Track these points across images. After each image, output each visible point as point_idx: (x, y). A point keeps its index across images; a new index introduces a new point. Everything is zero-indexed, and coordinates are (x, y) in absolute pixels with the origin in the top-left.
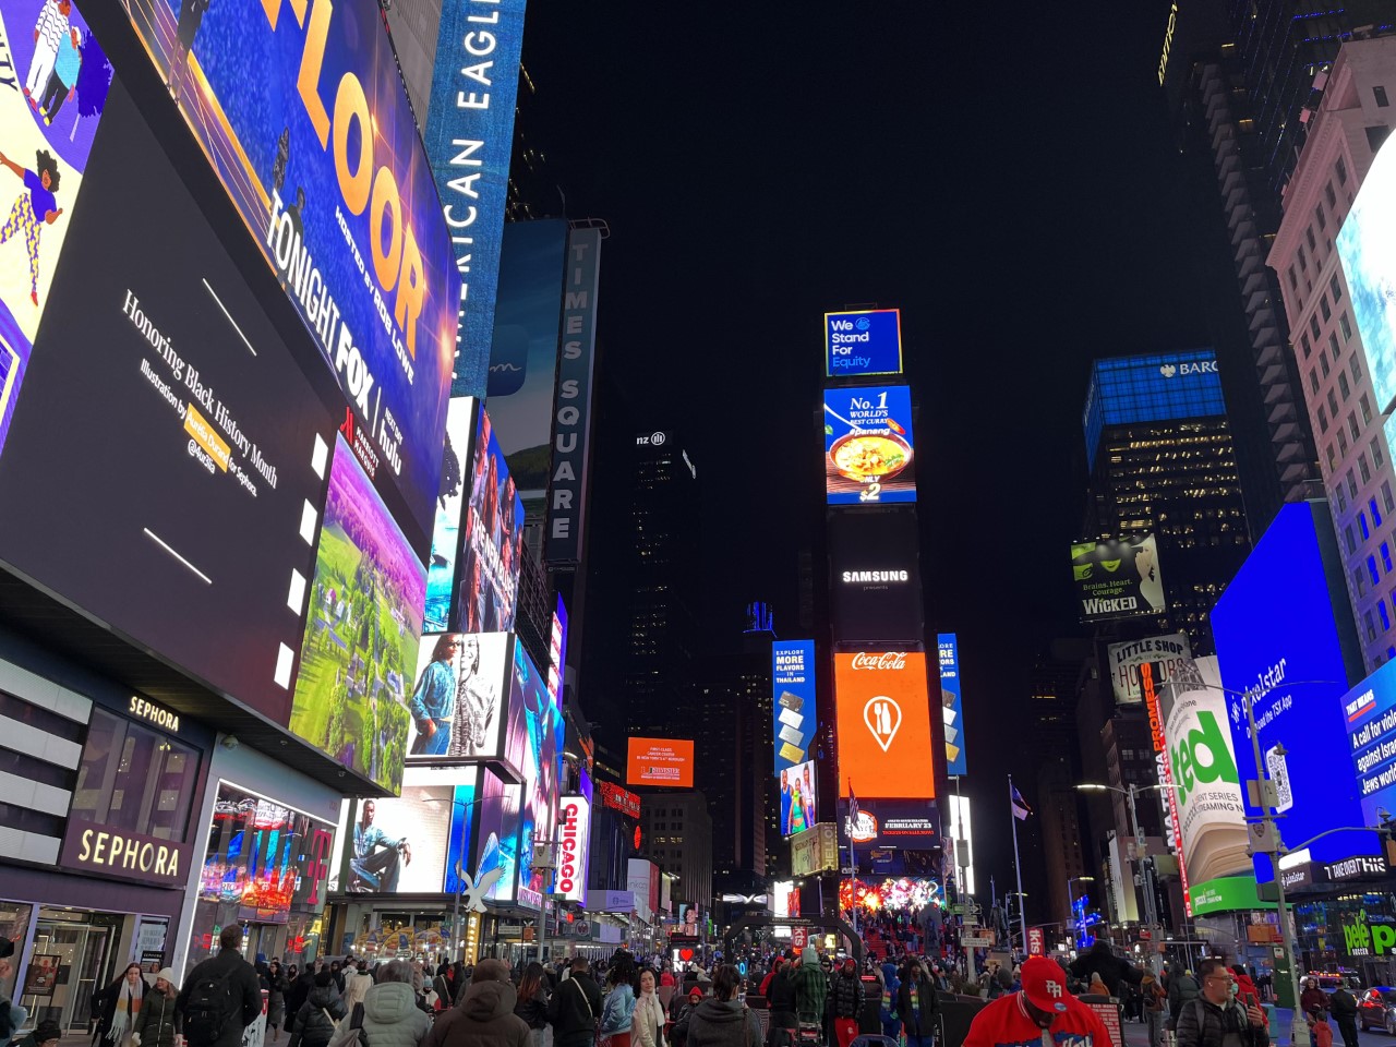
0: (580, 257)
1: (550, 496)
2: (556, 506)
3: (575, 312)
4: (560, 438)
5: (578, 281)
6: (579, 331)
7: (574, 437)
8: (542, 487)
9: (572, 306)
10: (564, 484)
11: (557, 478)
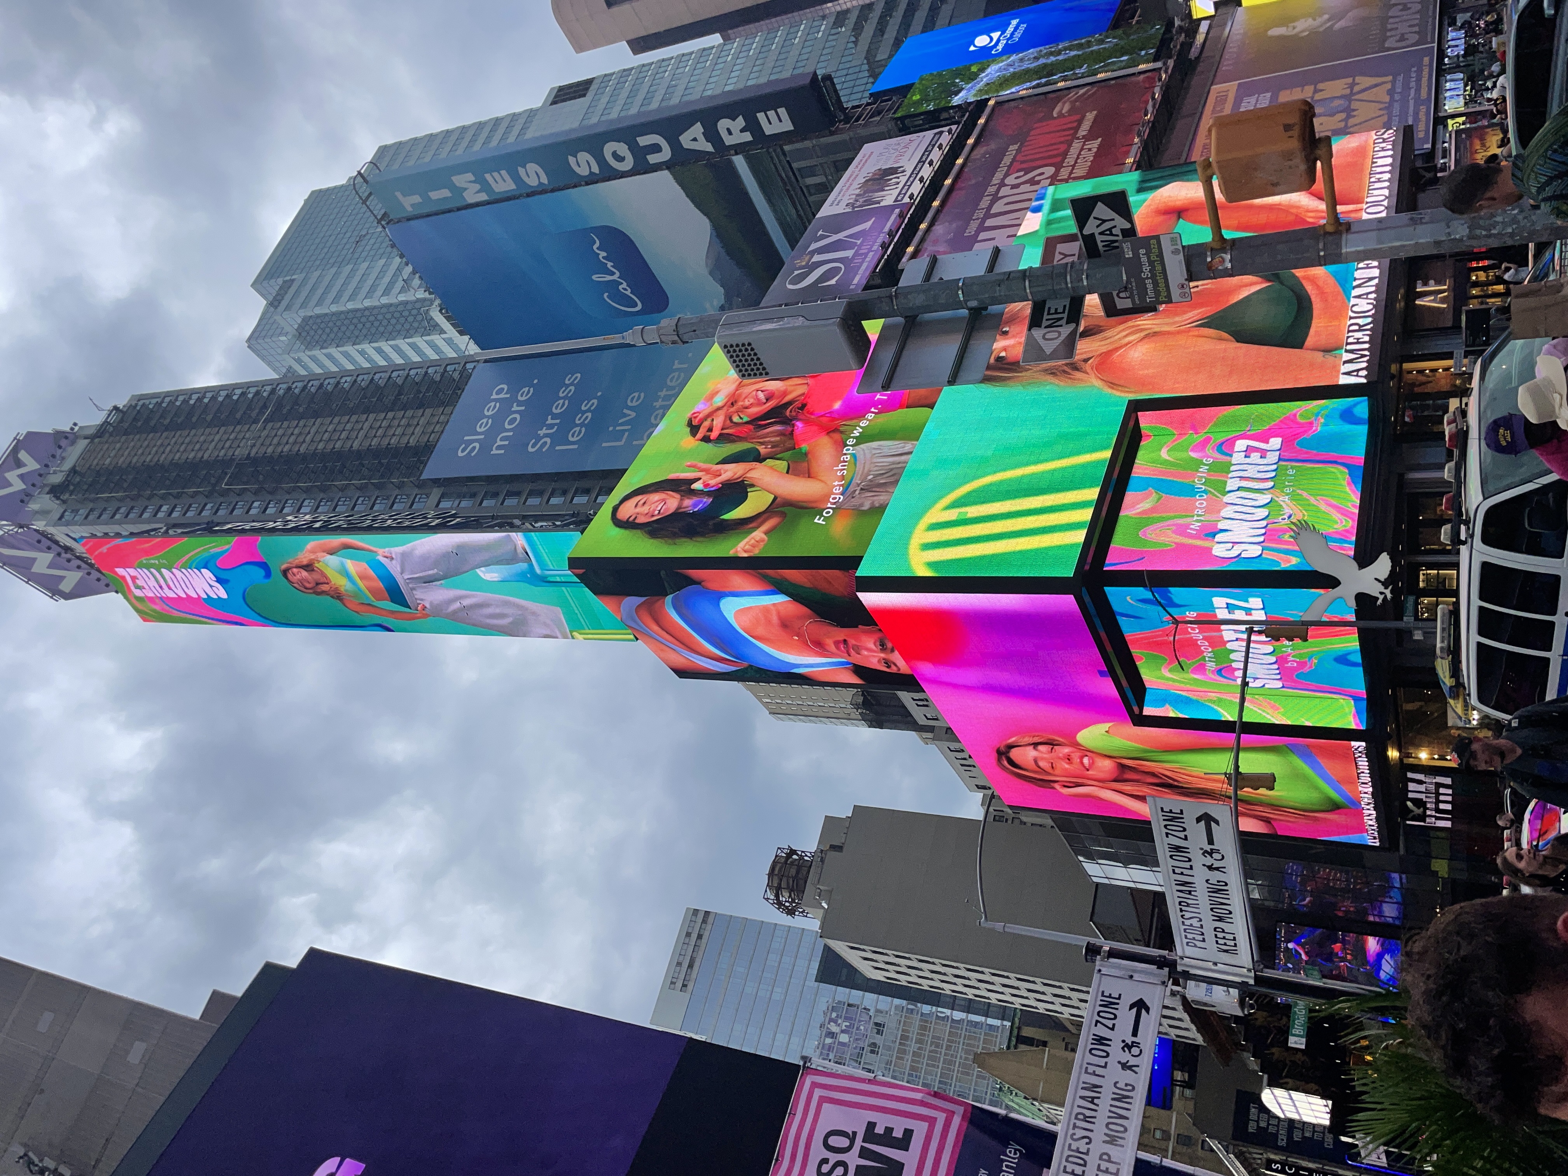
0: (417, 199)
1: (739, 149)
2: (747, 137)
3: (486, 187)
4: (653, 159)
5: (445, 193)
6: (503, 172)
7: (644, 141)
8: (730, 163)
9: (477, 192)
10: (712, 135)
11: (709, 147)
